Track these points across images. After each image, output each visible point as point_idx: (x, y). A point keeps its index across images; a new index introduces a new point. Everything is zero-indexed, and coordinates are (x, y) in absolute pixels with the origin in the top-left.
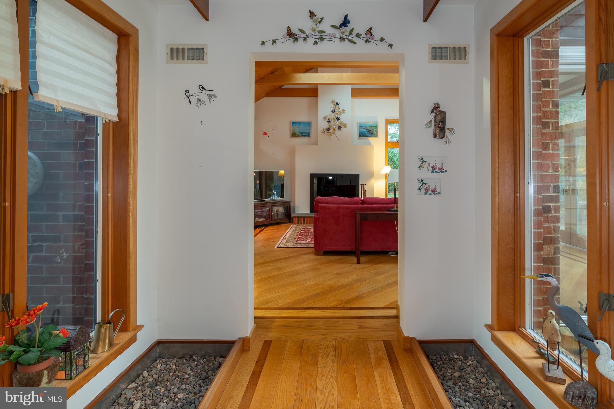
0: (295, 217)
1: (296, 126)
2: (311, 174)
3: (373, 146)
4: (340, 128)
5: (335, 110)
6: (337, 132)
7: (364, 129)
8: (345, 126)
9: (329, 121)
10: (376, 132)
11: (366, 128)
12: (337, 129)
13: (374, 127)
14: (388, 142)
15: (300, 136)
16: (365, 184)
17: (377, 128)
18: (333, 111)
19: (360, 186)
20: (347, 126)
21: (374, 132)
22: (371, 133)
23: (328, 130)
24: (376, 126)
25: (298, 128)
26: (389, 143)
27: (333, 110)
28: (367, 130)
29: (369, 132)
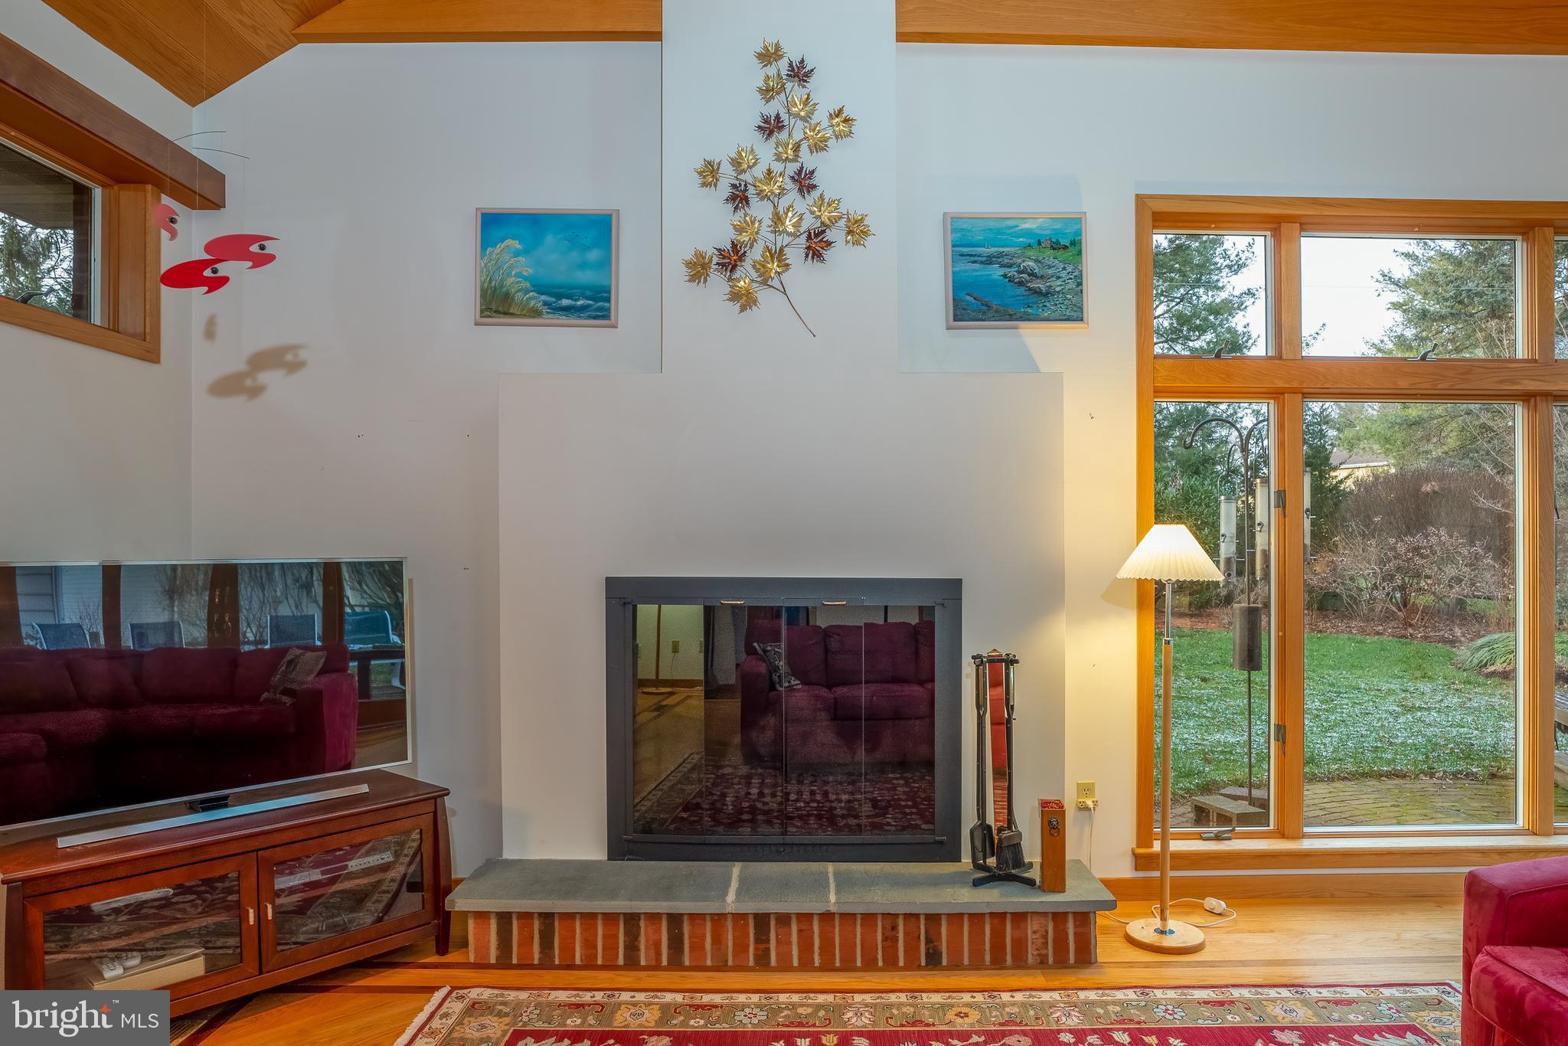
0: (482, 916)
1: (509, 242)
2: (611, 583)
3: (1056, 380)
4: (817, 246)
5: (784, 117)
6: (800, 274)
7: (989, 261)
8: (857, 231)
9: (739, 198)
10: (1072, 285)
11: (1001, 255)
12: (795, 255)
13: (1056, 246)
14: (1156, 357)
15: (535, 313)
16: (1011, 661)
17: (1080, 253)
18: (770, 127)
19: (968, 670)
20: (865, 233)
21: (1057, 285)
22: (1038, 292)
23: (731, 259)
24: (1073, 243)
25: (522, 259)
26: (1159, 361)
27: (766, 121)
28: (1012, 272)
29: (1021, 284)
